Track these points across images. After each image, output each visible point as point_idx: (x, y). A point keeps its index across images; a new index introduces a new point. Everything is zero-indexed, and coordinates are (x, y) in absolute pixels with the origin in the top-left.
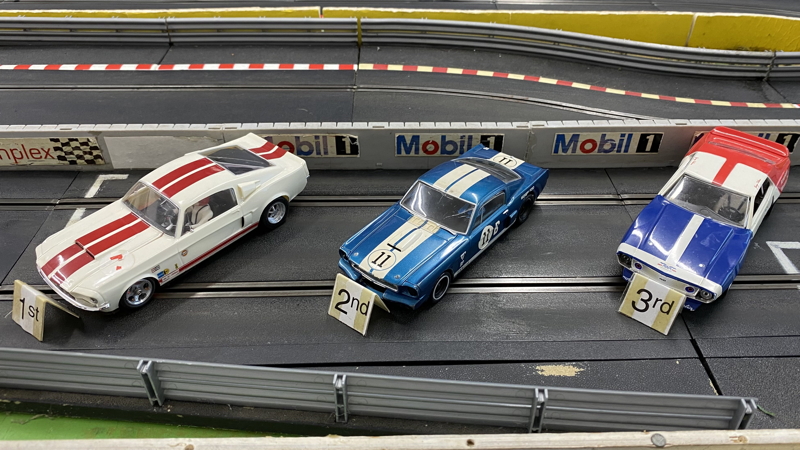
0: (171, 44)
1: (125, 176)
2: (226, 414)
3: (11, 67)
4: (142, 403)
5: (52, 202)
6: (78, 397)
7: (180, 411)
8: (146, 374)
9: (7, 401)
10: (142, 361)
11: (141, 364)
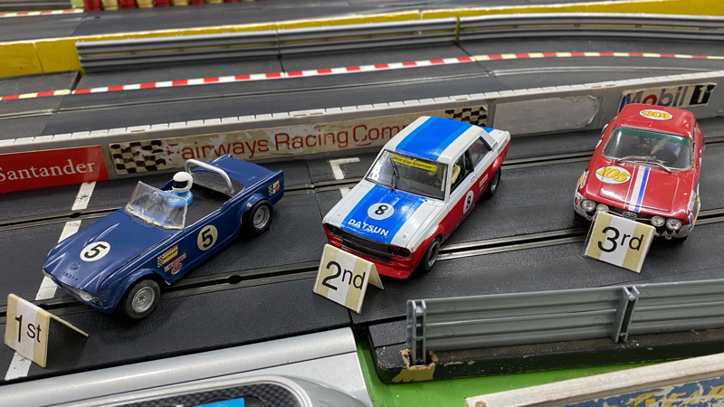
0: (280, 57)
1: (357, 159)
2: (698, 338)
3: (137, 87)
4: (604, 343)
5: (307, 186)
6: (532, 347)
7: (649, 343)
8: (634, 301)
9: (460, 363)
10: (625, 287)
11: (627, 291)
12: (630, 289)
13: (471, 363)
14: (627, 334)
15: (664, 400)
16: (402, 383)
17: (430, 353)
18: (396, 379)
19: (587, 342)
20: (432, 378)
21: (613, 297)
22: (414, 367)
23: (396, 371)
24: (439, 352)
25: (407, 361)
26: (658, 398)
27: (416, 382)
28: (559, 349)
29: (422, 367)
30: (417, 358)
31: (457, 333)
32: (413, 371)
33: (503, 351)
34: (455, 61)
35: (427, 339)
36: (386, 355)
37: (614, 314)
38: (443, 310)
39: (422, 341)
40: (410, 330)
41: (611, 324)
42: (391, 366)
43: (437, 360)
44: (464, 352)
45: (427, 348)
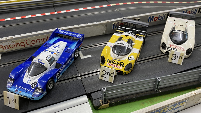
2: (175, 88)
4: (152, 92)
6: (134, 95)
7: (163, 91)
8: (160, 81)
9: (116, 102)
10: (157, 78)
11: (158, 79)
12: (159, 78)
13: (119, 101)
14: (158, 89)
15: (169, 108)
16: (101, 109)
17: (108, 100)
18: (99, 108)
19: (148, 92)
20: (108, 107)
21: (154, 81)
22: (104, 105)
23: (99, 106)
24: (110, 99)
25: (102, 103)
26: (168, 108)
27: (104, 108)
28: (141, 95)
29: (106, 105)
30: (104, 102)
31: (114, 94)
32: (103, 106)
33: (127, 97)
34: (106, 6)
35: (107, 97)
36: (96, 102)
37: (155, 84)
38: (111, 89)
39: (105, 98)
40: (102, 95)
41: (154, 87)
42: (97, 105)
43: (110, 102)
44: (117, 99)
45: (107, 99)
